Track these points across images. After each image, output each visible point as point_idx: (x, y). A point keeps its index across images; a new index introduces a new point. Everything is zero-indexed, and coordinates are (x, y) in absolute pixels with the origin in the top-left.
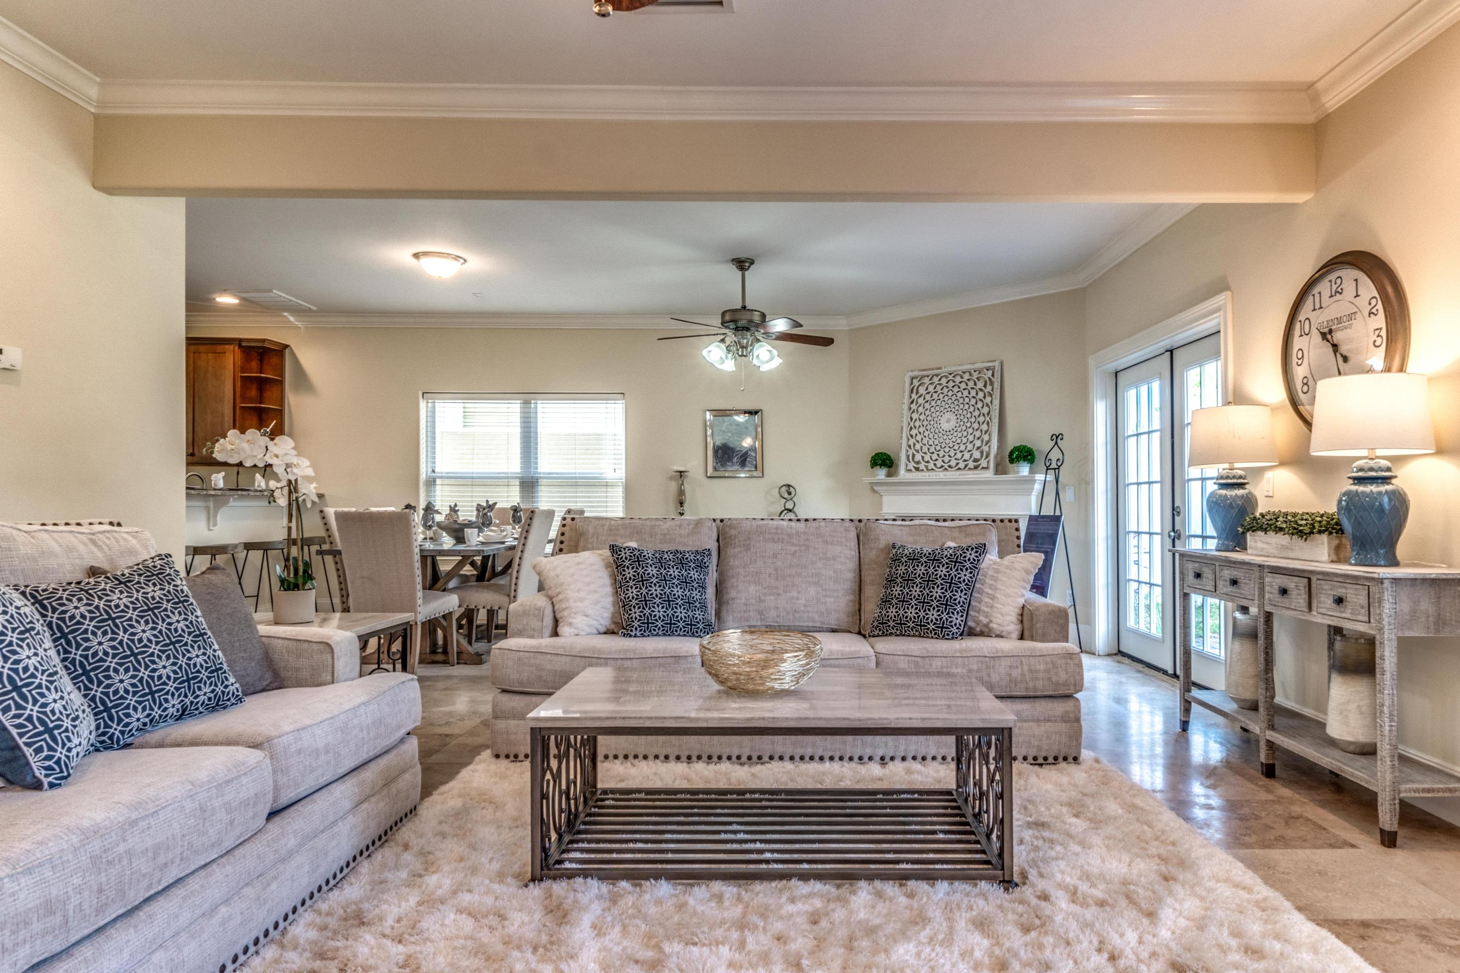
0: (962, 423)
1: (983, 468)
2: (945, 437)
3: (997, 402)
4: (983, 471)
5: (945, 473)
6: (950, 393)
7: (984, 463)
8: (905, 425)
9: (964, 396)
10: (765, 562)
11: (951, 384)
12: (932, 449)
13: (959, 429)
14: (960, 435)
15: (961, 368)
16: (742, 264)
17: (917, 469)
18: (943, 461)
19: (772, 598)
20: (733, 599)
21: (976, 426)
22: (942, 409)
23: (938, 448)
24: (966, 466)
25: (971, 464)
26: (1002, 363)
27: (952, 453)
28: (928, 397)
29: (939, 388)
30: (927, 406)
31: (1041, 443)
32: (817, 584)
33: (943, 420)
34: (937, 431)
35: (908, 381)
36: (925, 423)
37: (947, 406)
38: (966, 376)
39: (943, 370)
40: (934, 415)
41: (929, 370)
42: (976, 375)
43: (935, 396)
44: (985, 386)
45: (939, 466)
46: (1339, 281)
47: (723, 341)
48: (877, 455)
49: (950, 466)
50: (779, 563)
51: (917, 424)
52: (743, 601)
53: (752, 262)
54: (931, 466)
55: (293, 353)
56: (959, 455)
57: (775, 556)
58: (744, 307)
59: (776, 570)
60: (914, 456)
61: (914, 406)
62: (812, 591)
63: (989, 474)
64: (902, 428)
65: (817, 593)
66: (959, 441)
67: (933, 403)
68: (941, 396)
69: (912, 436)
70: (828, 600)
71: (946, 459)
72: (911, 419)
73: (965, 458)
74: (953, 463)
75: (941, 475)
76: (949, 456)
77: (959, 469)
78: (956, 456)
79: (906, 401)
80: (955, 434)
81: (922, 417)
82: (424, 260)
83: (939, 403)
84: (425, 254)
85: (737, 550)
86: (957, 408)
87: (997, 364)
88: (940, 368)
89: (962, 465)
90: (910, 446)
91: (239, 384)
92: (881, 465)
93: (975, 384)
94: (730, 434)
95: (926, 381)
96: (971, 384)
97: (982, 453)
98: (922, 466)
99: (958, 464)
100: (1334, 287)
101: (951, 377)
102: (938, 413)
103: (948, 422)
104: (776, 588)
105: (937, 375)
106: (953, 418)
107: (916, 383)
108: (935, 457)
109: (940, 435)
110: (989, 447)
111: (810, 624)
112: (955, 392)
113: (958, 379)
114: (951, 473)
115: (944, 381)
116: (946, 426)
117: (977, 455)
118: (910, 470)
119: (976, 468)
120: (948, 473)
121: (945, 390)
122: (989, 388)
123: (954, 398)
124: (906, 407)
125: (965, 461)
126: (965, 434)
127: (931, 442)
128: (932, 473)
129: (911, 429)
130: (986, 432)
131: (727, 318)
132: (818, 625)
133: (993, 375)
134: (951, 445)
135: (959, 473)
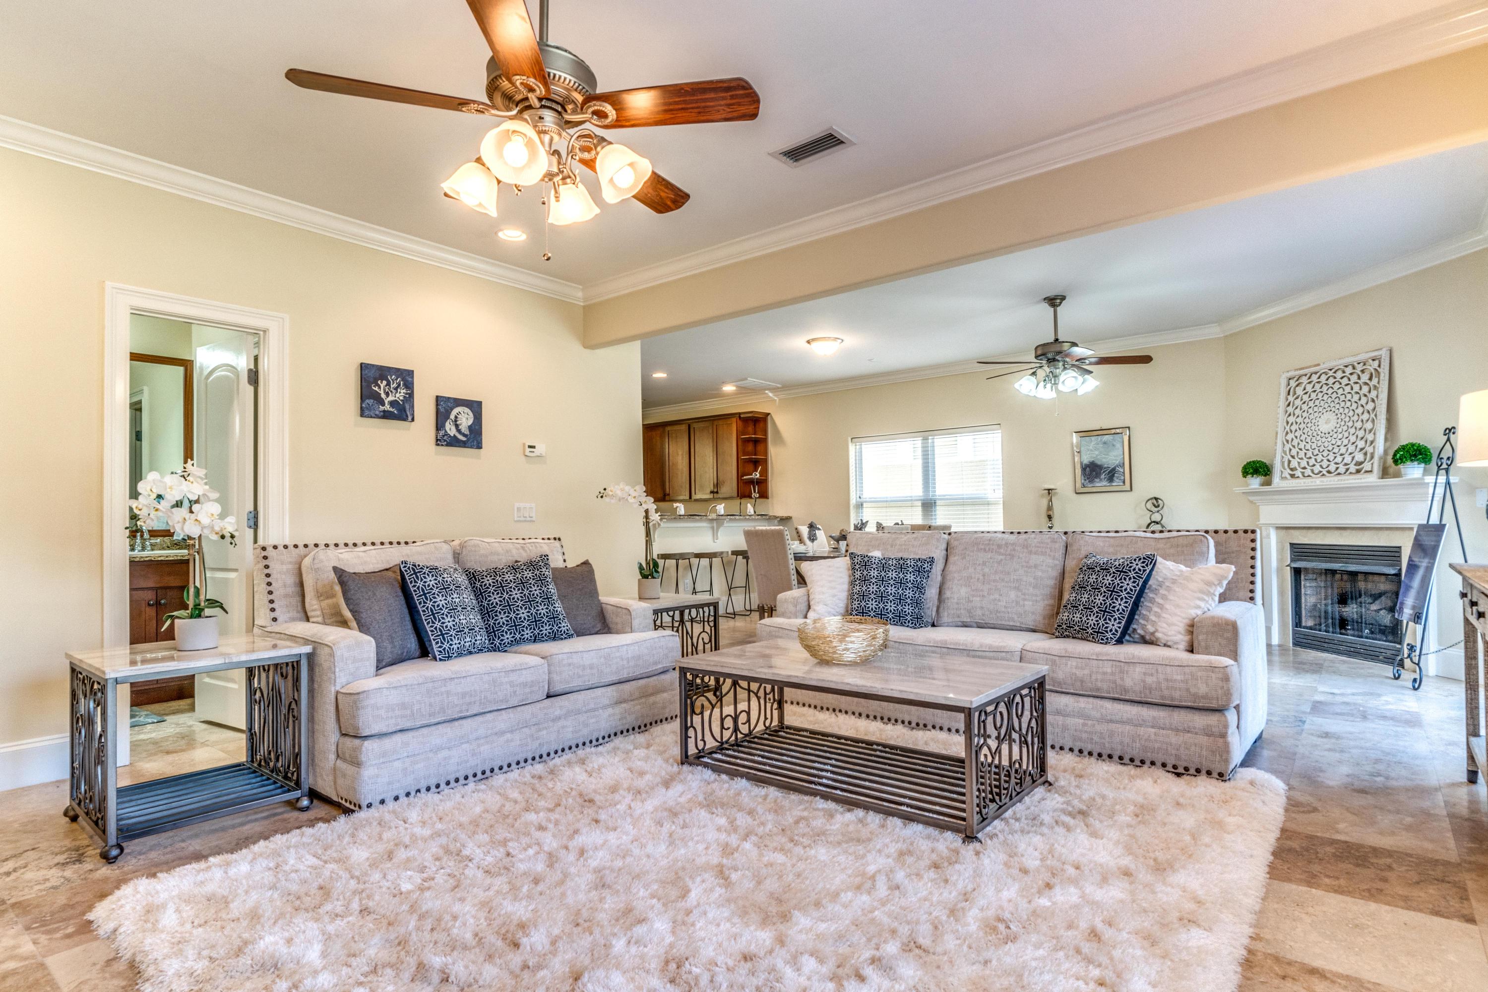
0: (1343, 423)
1: (1366, 472)
2: (1324, 440)
3: (1384, 396)
4: (1366, 475)
5: (1323, 479)
6: (1330, 391)
7: (1367, 466)
8: (1280, 430)
9: (1345, 392)
10: (975, 569)
11: (1331, 380)
12: (1309, 454)
13: (1340, 430)
14: (1341, 436)
15: (1342, 362)
16: (1054, 301)
17: (1292, 476)
18: (1321, 466)
19: (978, 599)
20: (948, 599)
21: (1359, 425)
22: (1321, 409)
23: (1316, 452)
24: (1347, 470)
25: (1353, 468)
26: (1391, 351)
27: (1331, 457)
28: (1306, 398)
29: (1318, 386)
30: (1305, 407)
31: (1434, 441)
32: (1017, 589)
33: (1321, 421)
34: (1315, 434)
35: (1284, 382)
36: (1302, 426)
37: (1326, 405)
38: (1349, 370)
39: (1322, 366)
40: (1311, 417)
41: (1306, 368)
42: (1359, 368)
43: (1313, 396)
44: (1370, 379)
45: (1316, 472)
47: (1034, 374)
48: (1249, 463)
49: (1329, 472)
50: (986, 570)
51: (1293, 428)
52: (956, 600)
53: (1063, 298)
54: (1308, 472)
55: (772, 418)
56: (1339, 459)
57: (984, 563)
58: (1057, 340)
59: (984, 575)
60: (1289, 462)
61: (1290, 409)
62: (1013, 594)
63: (1373, 479)
64: (1277, 433)
65: (1017, 596)
66: (1339, 443)
67: (1311, 404)
68: (1320, 395)
69: (1287, 441)
70: (1026, 603)
71: (1325, 464)
72: (1288, 423)
73: (1345, 461)
74: (1332, 468)
75: (1319, 482)
76: (1329, 461)
77: (1339, 474)
78: (1336, 460)
79: (1282, 403)
80: (1335, 436)
81: (1299, 420)
82: (814, 344)
83: (1317, 402)
84: (814, 340)
85: (956, 558)
86: (1337, 406)
87: (1384, 354)
88: (1318, 365)
89: (1342, 469)
90: (1285, 452)
91: (740, 443)
92: (1253, 474)
93: (1359, 378)
94: (1097, 453)
95: (1304, 380)
96: (1354, 378)
97: (1365, 454)
98: (1298, 473)
99: (1337, 468)
101: (1331, 373)
102: (1316, 414)
103: (1327, 423)
104: (982, 590)
105: (1316, 373)
106: (1331, 416)
107: (1293, 383)
108: (1312, 462)
109: (1319, 438)
110: (1374, 447)
111: (1011, 624)
112: (1335, 389)
113: (1339, 374)
114: (1329, 479)
115: (1324, 378)
116: (1325, 428)
117: (1359, 457)
118: (1286, 478)
119: (1358, 471)
120: (1327, 479)
121: (1325, 388)
122: (1375, 381)
123: (1334, 395)
124: (1281, 411)
125: (1346, 464)
126: (1346, 434)
127: (1308, 447)
128: (1308, 480)
129: (1287, 433)
130: (1370, 431)
131: (1039, 352)
132: (1018, 624)
133: (1379, 366)
134: (1330, 448)
135: (1339, 477)
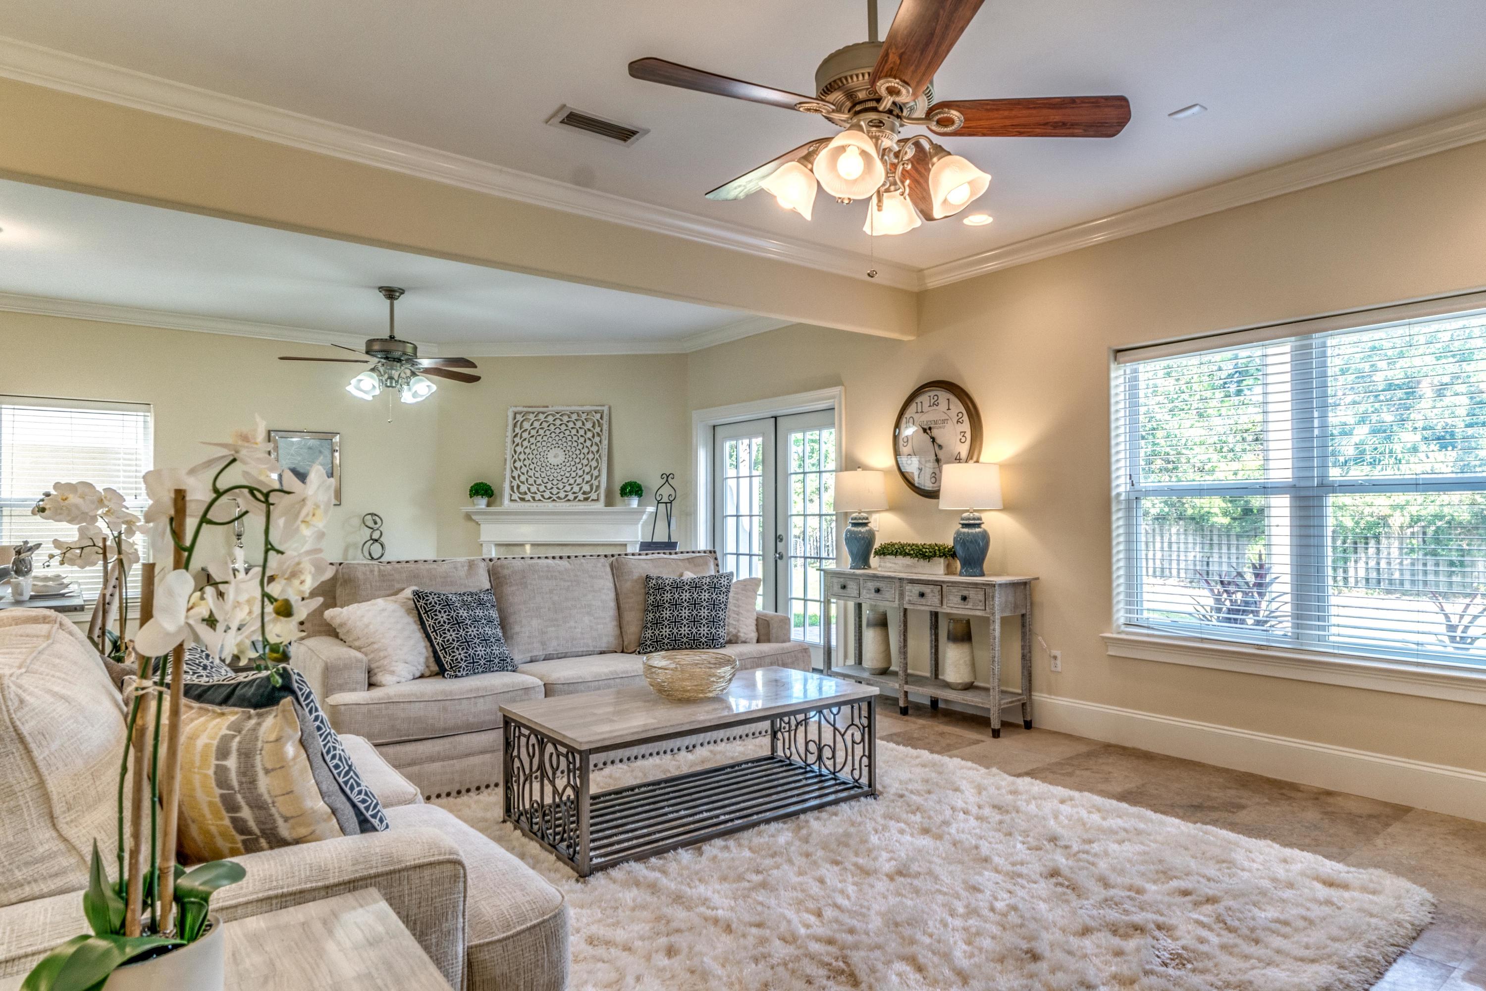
0: (570, 459)
1: (593, 500)
2: (553, 471)
3: (605, 442)
4: (593, 503)
5: (554, 503)
6: (558, 431)
7: (594, 496)
8: (509, 457)
9: (572, 434)
11: (558, 422)
12: (539, 481)
13: (568, 464)
14: (569, 469)
15: (568, 408)
17: (522, 499)
18: (551, 493)
21: (585, 462)
22: (549, 444)
23: (546, 480)
24: (576, 498)
25: (581, 497)
26: (610, 408)
27: (561, 486)
28: (533, 432)
29: (545, 425)
30: (533, 440)
31: (652, 481)
33: (550, 455)
34: (544, 464)
35: (511, 415)
36: (531, 456)
37: (554, 442)
38: (574, 417)
39: (550, 408)
40: (540, 450)
41: (533, 407)
42: (584, 416)
43: (541, 432)
44: (593, 426)
45: (547, 497)
46: (936, 398)
48: (477, 484)
49: (559, 498)
51: (522, 457)
54: (538, 497)
56: (568, 488)
60: (518, 487)
61: (517, 440)
63: (600, 506)
64: (506, 460)
66: (568, 475)
67: (539, 438)
68: (548, 433)
69: (516, 468)
71: (555, 491)
72: (515, 452)
73: (574, 490)
74: (562, 495)
75: (550, 506)
76: (558, 488)
77: (569, 500)
78: (565, 489)
79: (510, 434)
80: (564, 468)
81: (527, 451)
83: (545, 438)
86: (565, 444)
87: (606, 409)
88: (547, 407)
89: (571, 497)
90: (514, 478)
92: (480, 495)
93: (583, 424)
95: (532, 417)
96: (579, 424)
97: (591, 486)
98: (528, 497)
99: (567, 496)
100: (932, 401)
101: (558, 416)
102: (545, 448)
103: (556, 457)
105: (543, 413)
106: (561, 453)
107: (519, 418)
108: (542, 488)
109: (548, 468)
110: (599, 482)
112: (563, 430)
113: (565, 419)
114: (560, 504)
115: (550, 419)
116: (552, 460)
117: (586, 488)
118: (515, 500)
119: (586, 499)
120: (557, 504)
121: (552, 428)
122: (598, 429)
123: (562, 435)
124: (509, 440)
125: (574, 493)
126: (574, 469)
127: (537, 475)
128: (540, 504)
129: (515, 461)
130: (595, 468)
133: (601, 418)
134: (559, 478)
135: (568, 504)
